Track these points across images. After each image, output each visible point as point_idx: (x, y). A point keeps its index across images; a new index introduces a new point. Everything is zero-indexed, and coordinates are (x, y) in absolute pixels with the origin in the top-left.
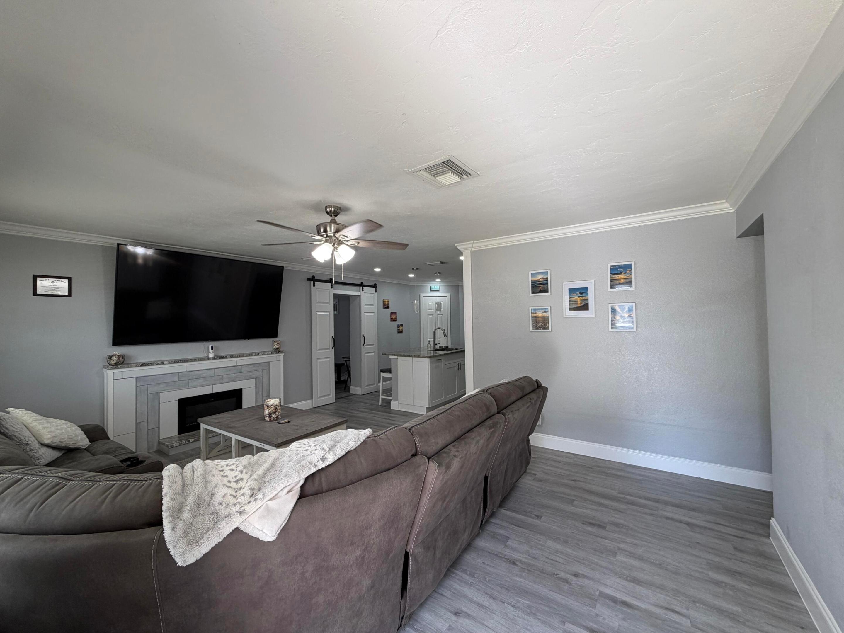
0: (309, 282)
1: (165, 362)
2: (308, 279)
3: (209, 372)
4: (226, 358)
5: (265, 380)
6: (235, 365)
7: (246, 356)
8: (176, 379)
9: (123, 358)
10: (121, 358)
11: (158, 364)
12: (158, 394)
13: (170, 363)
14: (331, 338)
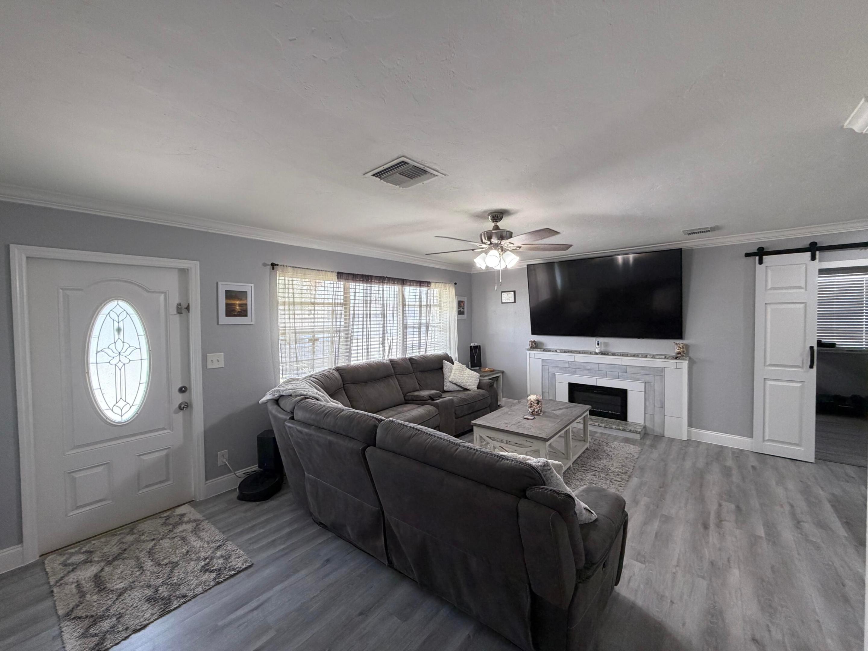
0: (751, 259)
1: (558, 351)
2: (747, 255)
3: (593, 366)
4: (607, 355)
5: (657, 387)
6: (620, 363)
7: (631, 356)
8: (567, 365)
9: (535, 344)
10: (533, 344)
11: (553, 352)
12: (554, 374)
13: (561, 352)
14: (808, 349)
